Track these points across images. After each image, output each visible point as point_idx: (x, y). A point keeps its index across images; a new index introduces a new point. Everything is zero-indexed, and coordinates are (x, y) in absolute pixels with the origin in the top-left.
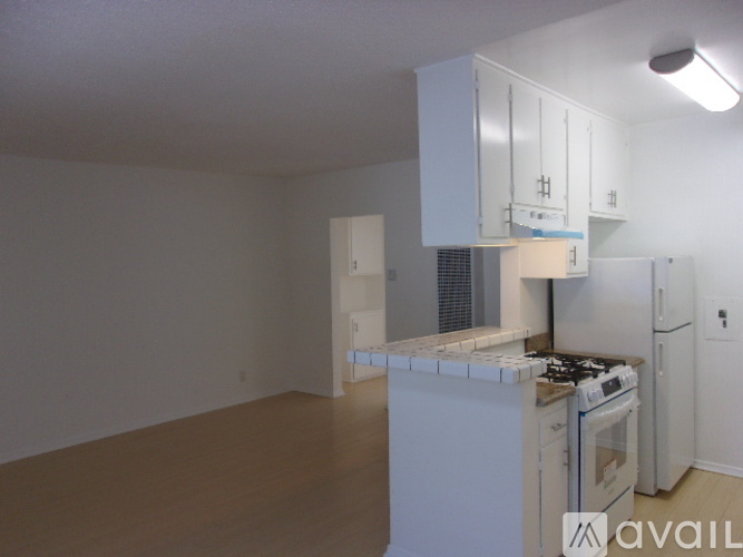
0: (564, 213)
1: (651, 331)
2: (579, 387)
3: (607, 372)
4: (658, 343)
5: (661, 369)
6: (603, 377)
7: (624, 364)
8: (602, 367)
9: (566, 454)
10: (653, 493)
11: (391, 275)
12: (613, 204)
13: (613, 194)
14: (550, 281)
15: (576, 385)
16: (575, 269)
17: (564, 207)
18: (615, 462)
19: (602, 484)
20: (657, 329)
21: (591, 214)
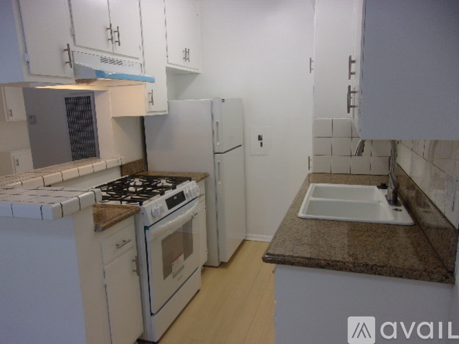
0: (141, 61)
1: (212, 153)
2: (143, 206)
3: (174, 188)
4: (217, 161)
5: (220, 180)
6: (169, 194)
7: (190, 180)
8: (171, 185)
9: (135, 263)
10: (217, 265)
11: (32, 119)
12: (186, 59)
13: (187, 52)
14: (142, 119)
15: (141, 204)
16: (153, 108)
17: (140, 56)
18: (182, 256)
19: (171, 275)
20: (216, 151)
21: (169, 66)
